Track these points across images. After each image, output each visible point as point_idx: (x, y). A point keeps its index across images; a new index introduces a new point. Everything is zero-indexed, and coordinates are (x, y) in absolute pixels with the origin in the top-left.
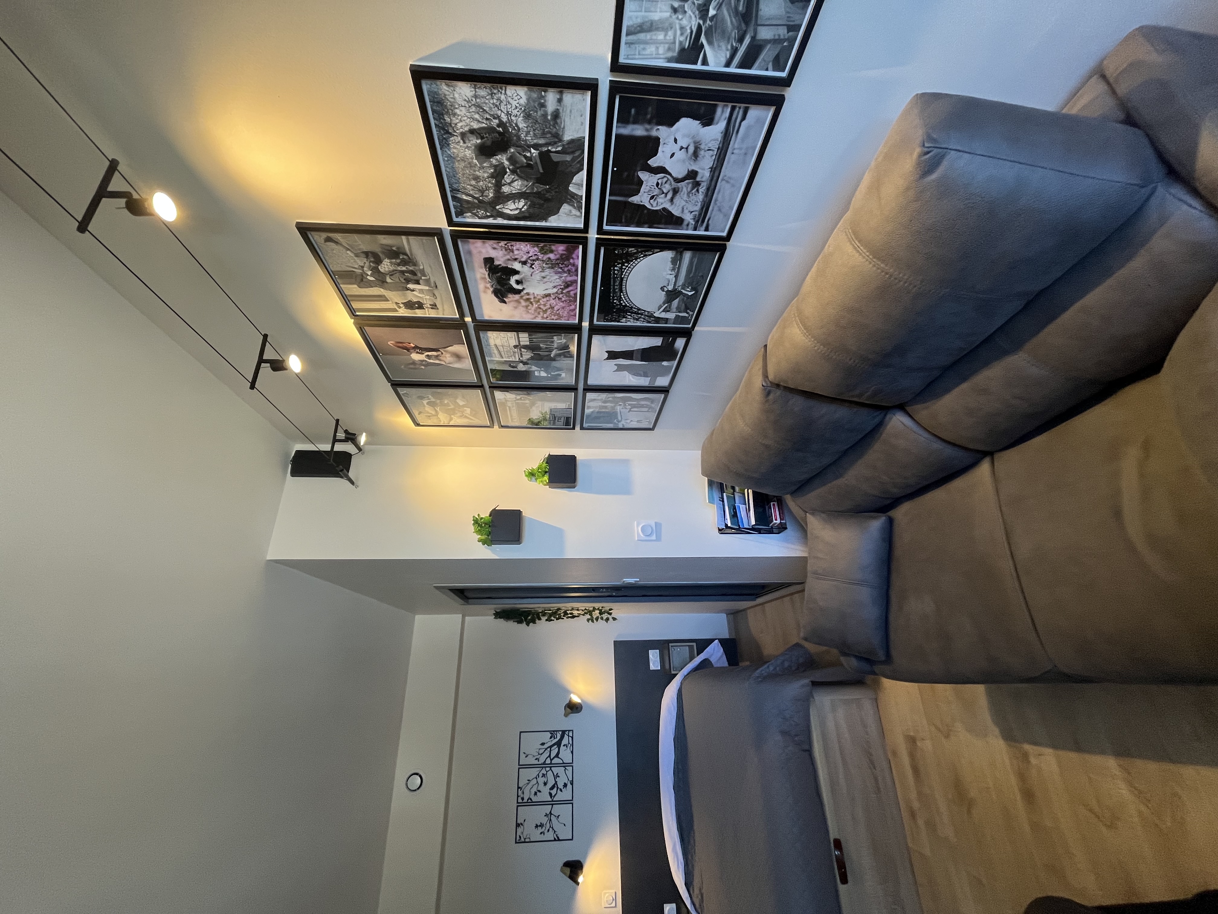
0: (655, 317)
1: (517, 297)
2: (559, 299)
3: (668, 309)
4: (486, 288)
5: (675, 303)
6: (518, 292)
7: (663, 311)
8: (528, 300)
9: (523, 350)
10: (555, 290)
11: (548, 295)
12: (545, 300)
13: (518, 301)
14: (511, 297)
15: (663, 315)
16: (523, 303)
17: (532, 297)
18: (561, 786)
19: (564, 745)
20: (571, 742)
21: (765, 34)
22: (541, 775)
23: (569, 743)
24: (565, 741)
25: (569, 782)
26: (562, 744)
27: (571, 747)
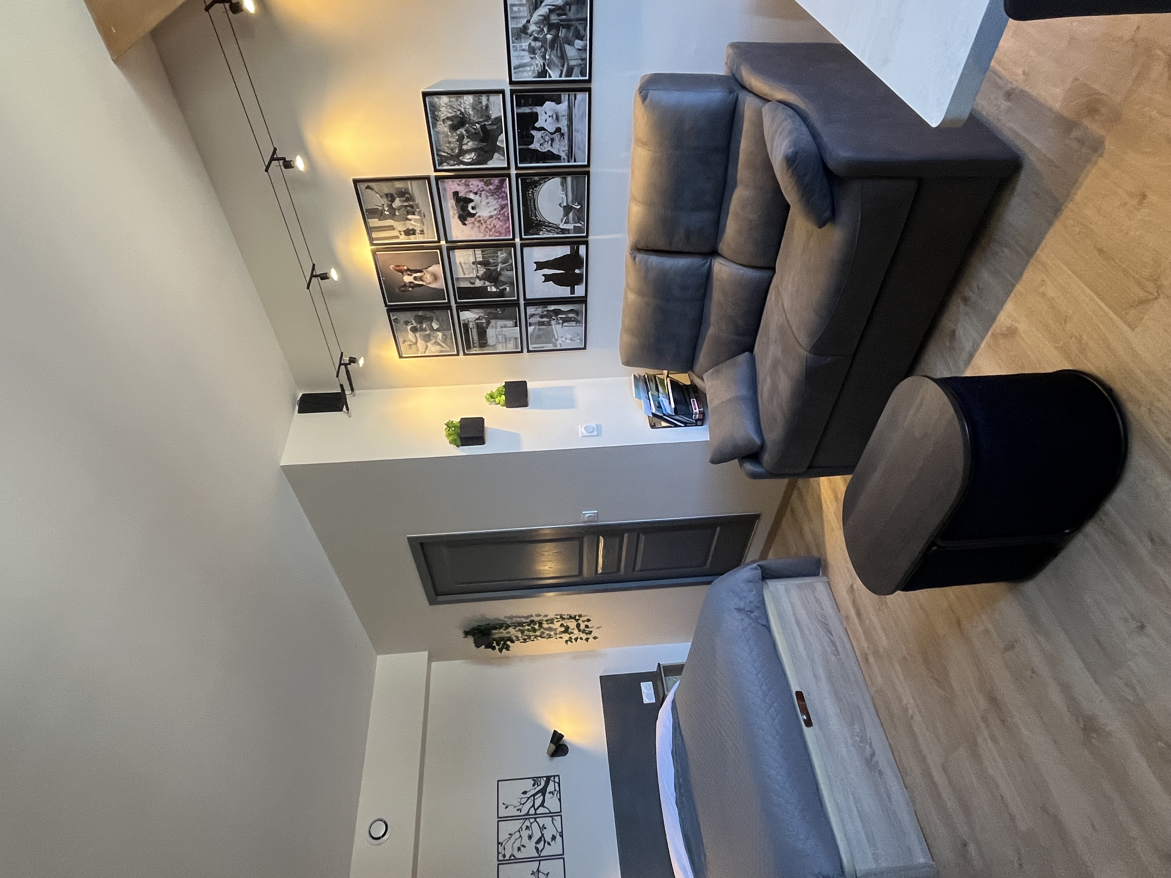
0: (561, 229)
1: (473, 219)
2: (499, 219)
3: (567, 221)
4: (454, 214)
5: (571, 215)
6: (473, 215)
7: (565, 223)
8: (480, 221)
9: (479, 266)
10: (496, 212)
11: (491, 217)
12: (490, 220)
13: (473, 223)
14: (470, 220)
15: (566, 226)
16: (477, 224)
17: (481, 219)
18: (548, 838)
19: (550, 793)
20: (557, 789)
21: (572, 63)
22: (524, 827)
23: (555, 790)
24: (551, 788)
25: (558, 833)
26: (548, 791)
27: (558, 795)
